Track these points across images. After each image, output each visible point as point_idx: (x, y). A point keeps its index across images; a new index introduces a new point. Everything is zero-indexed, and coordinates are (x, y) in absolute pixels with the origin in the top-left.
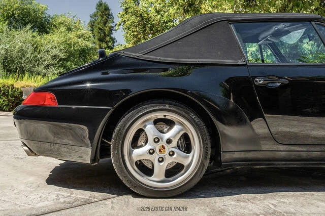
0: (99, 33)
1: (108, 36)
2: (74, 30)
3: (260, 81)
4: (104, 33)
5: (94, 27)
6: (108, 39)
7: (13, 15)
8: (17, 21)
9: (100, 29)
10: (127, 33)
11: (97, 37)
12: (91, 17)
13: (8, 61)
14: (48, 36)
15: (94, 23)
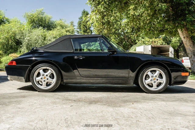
0: (84, 28)
1: (88, 29)
2: (65, 28)
3: (76, 57)
4: (86, 27)
5: (81, 24)
6: (88, 31)
7: (34, 20)
8: (36, 23)
9: (84, 25)
10: (94, 28)
11: (82, 30)
12: (79, 19)
13: (29, 46)
14: (51, 32)
15: (81, 22)
